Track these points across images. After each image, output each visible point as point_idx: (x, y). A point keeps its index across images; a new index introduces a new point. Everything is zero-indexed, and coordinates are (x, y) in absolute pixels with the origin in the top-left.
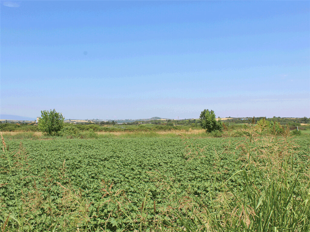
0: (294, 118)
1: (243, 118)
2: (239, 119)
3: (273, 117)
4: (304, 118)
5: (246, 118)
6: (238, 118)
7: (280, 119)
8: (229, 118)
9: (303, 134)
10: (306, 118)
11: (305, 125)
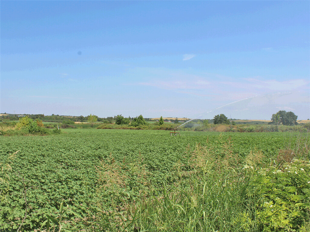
0: (72, 116)
1: (21, 115)
2: (16, 116)
3: (51, 115)
4: (80, 117)
5: (23, 115)
6: (14, 115)
7: (58, 117)
8: (4, 114)
9: (63, 133)
10: (83, 117)
11: (78, 124)
